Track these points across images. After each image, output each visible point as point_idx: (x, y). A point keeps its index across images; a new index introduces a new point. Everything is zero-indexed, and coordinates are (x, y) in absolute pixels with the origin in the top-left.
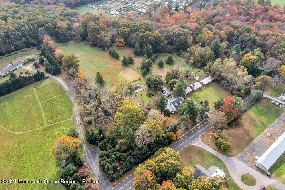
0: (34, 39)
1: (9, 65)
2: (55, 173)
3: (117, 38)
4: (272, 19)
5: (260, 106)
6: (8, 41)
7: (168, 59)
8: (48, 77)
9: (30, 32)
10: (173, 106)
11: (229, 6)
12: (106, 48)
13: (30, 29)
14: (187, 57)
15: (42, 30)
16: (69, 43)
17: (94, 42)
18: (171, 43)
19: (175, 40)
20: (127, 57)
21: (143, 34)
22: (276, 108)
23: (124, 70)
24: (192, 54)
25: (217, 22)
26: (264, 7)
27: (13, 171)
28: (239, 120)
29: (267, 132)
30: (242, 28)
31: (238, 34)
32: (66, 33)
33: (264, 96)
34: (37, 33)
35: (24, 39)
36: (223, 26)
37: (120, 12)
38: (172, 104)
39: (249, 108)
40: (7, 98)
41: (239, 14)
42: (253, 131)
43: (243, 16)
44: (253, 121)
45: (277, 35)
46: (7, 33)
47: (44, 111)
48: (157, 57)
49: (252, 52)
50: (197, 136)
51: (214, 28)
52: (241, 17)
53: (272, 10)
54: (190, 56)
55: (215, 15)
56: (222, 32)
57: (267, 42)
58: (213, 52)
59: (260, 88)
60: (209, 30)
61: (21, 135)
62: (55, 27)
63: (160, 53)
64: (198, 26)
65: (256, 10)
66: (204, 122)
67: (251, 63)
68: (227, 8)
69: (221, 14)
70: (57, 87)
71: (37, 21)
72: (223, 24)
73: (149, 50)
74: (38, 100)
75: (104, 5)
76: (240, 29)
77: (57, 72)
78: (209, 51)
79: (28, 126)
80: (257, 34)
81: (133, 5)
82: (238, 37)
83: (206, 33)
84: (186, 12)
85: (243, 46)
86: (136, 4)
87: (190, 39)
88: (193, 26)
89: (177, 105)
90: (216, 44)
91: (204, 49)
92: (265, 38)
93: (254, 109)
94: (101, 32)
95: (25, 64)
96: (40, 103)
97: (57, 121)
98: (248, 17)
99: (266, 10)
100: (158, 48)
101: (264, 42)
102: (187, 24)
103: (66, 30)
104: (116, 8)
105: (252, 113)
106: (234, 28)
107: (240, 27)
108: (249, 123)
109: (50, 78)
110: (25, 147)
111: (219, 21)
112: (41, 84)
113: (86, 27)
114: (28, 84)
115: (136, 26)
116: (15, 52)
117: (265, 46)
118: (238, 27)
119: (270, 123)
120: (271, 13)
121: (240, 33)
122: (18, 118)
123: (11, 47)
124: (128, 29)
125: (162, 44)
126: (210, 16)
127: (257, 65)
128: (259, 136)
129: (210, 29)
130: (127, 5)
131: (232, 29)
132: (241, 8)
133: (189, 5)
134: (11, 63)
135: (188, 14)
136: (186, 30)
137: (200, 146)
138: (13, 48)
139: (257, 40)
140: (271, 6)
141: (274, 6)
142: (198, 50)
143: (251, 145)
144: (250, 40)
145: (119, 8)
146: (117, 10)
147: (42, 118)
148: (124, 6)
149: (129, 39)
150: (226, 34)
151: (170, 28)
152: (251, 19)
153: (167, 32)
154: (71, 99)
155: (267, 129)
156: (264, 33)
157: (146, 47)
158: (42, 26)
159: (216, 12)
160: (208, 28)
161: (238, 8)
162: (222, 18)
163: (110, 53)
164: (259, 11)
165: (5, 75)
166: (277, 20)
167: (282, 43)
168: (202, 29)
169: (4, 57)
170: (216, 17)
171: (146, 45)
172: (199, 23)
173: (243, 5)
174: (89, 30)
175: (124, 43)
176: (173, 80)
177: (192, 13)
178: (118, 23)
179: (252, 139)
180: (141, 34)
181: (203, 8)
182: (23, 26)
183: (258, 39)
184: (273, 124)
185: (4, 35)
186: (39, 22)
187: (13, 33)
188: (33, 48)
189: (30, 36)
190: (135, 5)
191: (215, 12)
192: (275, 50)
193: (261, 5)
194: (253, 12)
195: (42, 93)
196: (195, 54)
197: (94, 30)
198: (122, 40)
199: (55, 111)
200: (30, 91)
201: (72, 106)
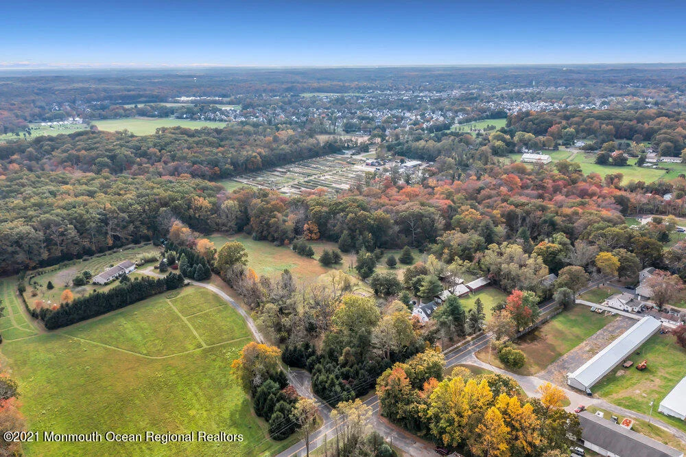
0: (148, 228)
1: (107, 269)
2: (240, 403)
3: (306, 225)
4: (584, 194)
5: (571, 316)
6: (104, 229)
7: (404, 254)
8: (188, 284)
9: (144, 216)
10: (423, 313)
11: (505, 176)
12: (286, 241)
13: (144, 211)
14: (437, 251)
15: (165, 211)
16: (212, 236)
17: (262, 232)
18: (407, 230)
19: (412, 224)
20: (330, 252)
21: (356, 215)
22: (599, 316)
23: (326, 273)
24: (446, 245)
25: (484, 199)
26: (570, 177)
27: (166, 402)
28: (536, 333)
29: (585, 346)
30: (530, 205)
31: (524, 214)
32: (208, 219)
33: (577, 301)
34: (156, 218)
35: (131, 227)
36: (496, 204)
37: (299, 188)
38: (421, 310)
39: (553, 317)
40: (121, 314)
41: (524, 187)
42: (560, 345)
43: (532, 190)
44: (559, 334)
45: (591, 214)
46: (105, 215)
47: (196, 329)
48: (382, 253)
49: (550, 239)
50: (470, 352)
51: (480, 207)
52: (528, 191)
53: (585, 181)
54: (443, 248)
55: (482, 188)
56: (497, 212)
57: (575, 225)
58: (482, 238)
59: (566, 285)
60: (471, 208)
61: (164, 359)
62: (189, 207)
63: (386, 248)
64: (452, 203)
65: (554, 181)
66: (478, 336)
67: (550, 254)
68: (502, 179)
69: (492, 187)
70: (211, 297)
71: (157, 197)
72: (496, 201)
73: (368, 242)
74: (180, 315)
75: (266, 179)
76: (526, 207)
77: (204, 277)
78: (475, 237)
79: (173, 349)
80: (557, 213)
81: (323, 178)
82: (524, 219)
83: (468, 213)
84: (427, 186)
85: (536, 234)
86: (328, 177)
87: (440, 223)
88: (444, 203)
89: (429, 312)
90: (487, 229)
91: (466, 236)
92: (570, 218)
93: (561, 318)
94: (276, 215)
95: (139, 266)
96: (185, 319)
97: (223, 340)
98: (540, 191)
99: (574, 182)
100: (384, 239)
101: (571, 225)
102: (431, 201)
103: (209, 213)
104: (291, 184)
105: (558, 324)
106: (517, 206)
107: (528, 204)
108: (554, 336)
109: (193, 285)
110: (177, 374)
111: (489, 197)
112: (179, 293)
113: (246, 208)
114: (156, 294)
115: (341, 203)
116: (115, 250)
117: (573, 231)
118: (523, 205)
119: (588, 335)
120: (582, 185)
121: (528, 213)
122: (152, 339)
123: (108, 241)
124: (325, 209)
125: (391, 232)
126: (471, 191)
127: (561, 256)
128: (572, 351)
129: (473, 207)
130: (311, 178)
131: (512, 207)
132: (528, 179)
133: (430, 176)
134: (112, 266)
135: (430, 190)
136: (432, 210)
137: (475, 364)
138: (110, 242)
139: (558, 222)
140: (581, 175)
141: (588, 176)
142: (456, 238)
143: (559, 362)
144: (545, 222)
145: (296, 182)
146: (292, 187)
147: (195, 338)
148: (306, 179)
149: (329, 225)
150: (502, 216)
151: (401, 207)
152: (546, 195)
153: (398, 212)
154: (240, 312)
155: (585, 342)
156: (568, 211)
157: (361, 236)
158: (166, 204)
159: (483, 185)
160: (471, 205)
161: (521, 180)
162: (493, 192)
163: (295, 248)
164: (561, 183)
165: (106, 281)
166: (592, 195)
167: (600, 224)
168: (459, 207)
169: (94, 258)
170: (483, 192)
171: (361, 233)
172: (453, 201)
173: (530, 174)
174: (252, 212)
175: (319, 234)
176: (418, 277)
177: (439, 188)
178: (303, 201)
179: (560, 355)
180: (351, 215)
181: (458, 180)
182: (131, 205)
183: (558, 219)
184: (595, 336)
185: (99, 219)
186: (160, 199)
187: (115, 215)
188: (146, 245)
189: (142, 223)
190: (326, 177)
191: (480, 184)
192: (589, 234)
193: (564, 174)
194: (549, 184)
195: (185, 306)
196: (452, 244)
197: (262, 211)
198: (316, 229)
199: (216, 328)
200: (160, 303)
201: (244, 321)
